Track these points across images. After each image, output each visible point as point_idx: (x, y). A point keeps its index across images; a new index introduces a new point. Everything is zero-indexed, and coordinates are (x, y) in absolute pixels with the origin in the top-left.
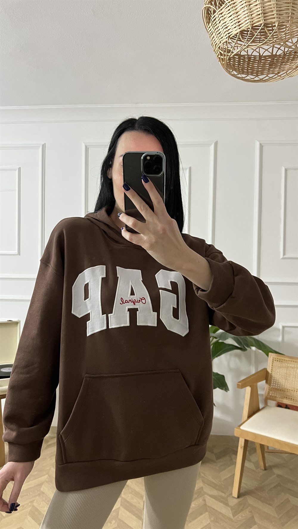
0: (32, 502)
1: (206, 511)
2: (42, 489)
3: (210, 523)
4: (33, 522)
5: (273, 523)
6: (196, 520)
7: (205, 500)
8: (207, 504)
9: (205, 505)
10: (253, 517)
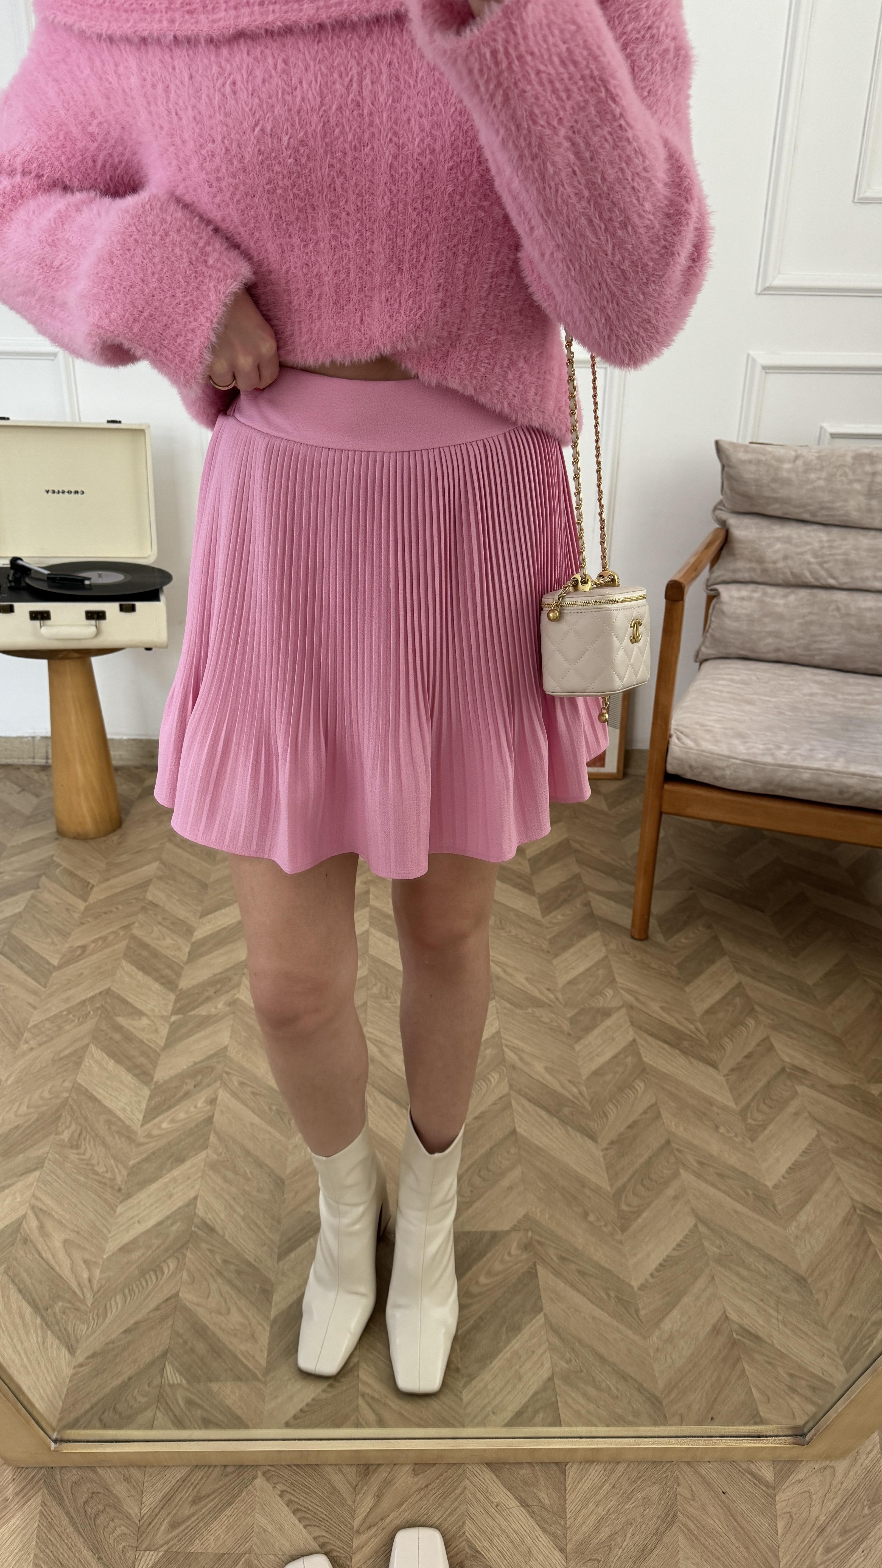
0: (127, 927)
1: (597, 930)
2: (149, 896)
3: (606, 957)
4: (140, 975)
5: (770, 950)
6: (572, 950)
7: (587, 904)
8: (595, 912)
9: (591, 915)
10: (716, 938)
